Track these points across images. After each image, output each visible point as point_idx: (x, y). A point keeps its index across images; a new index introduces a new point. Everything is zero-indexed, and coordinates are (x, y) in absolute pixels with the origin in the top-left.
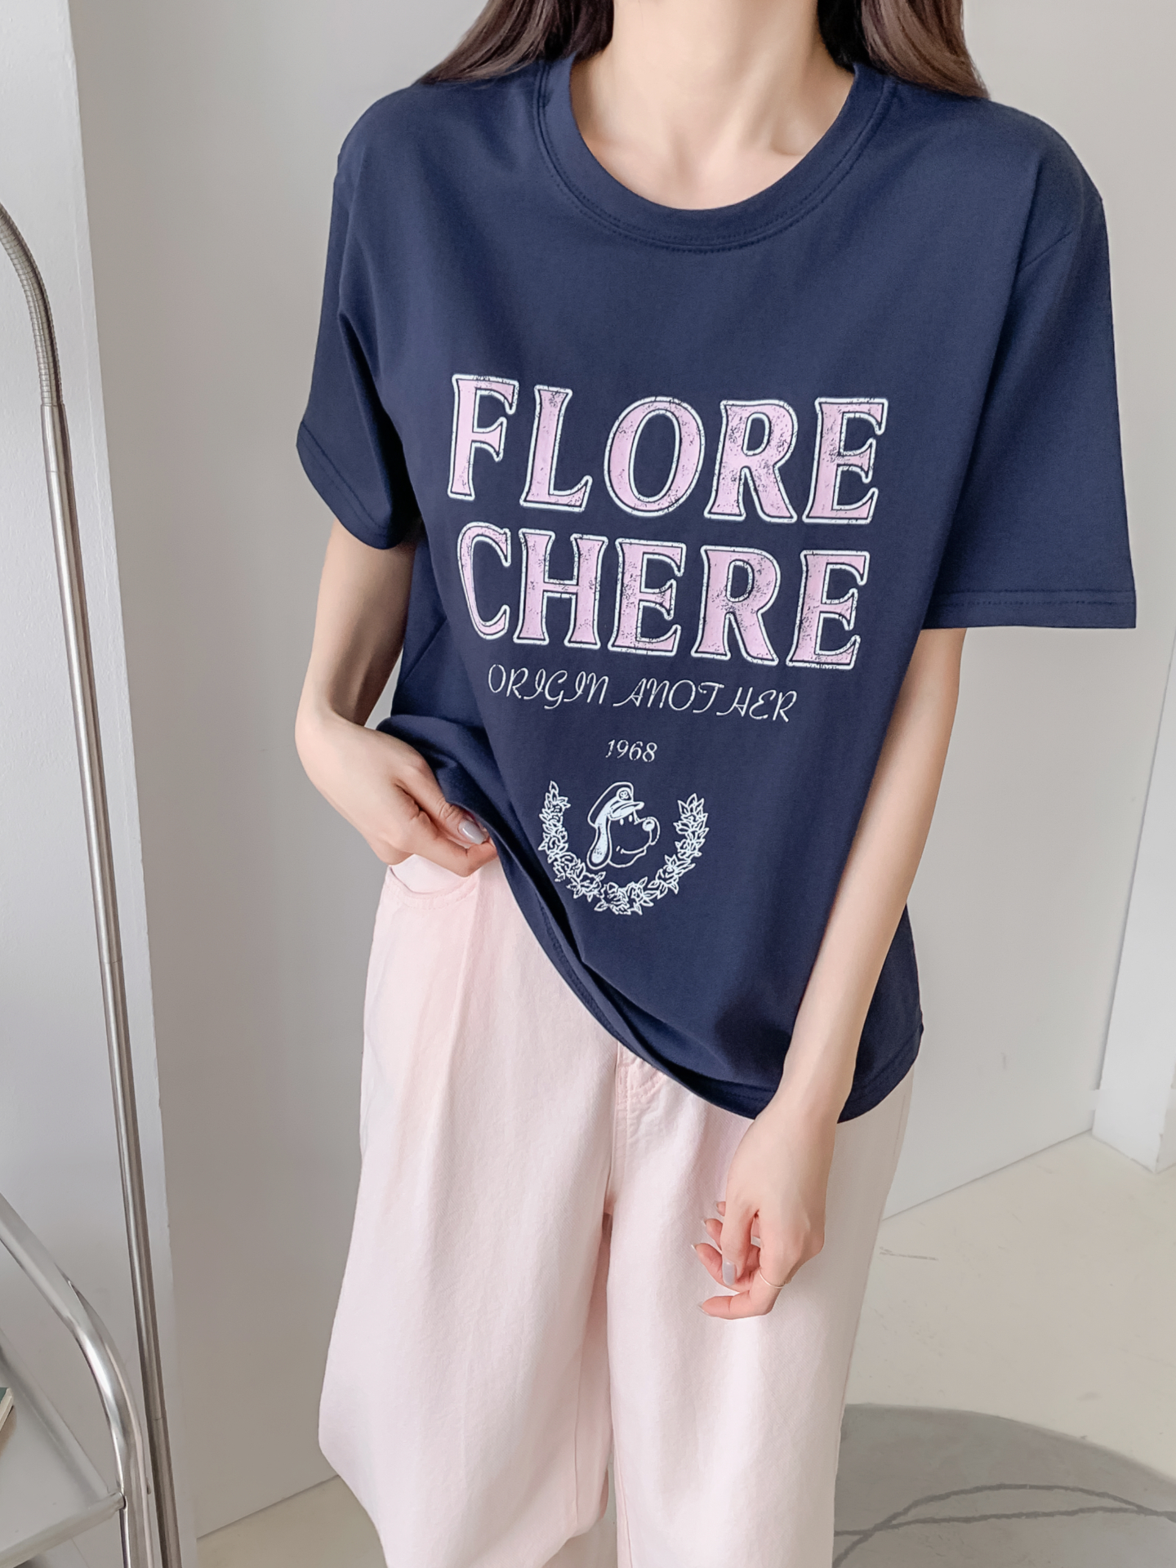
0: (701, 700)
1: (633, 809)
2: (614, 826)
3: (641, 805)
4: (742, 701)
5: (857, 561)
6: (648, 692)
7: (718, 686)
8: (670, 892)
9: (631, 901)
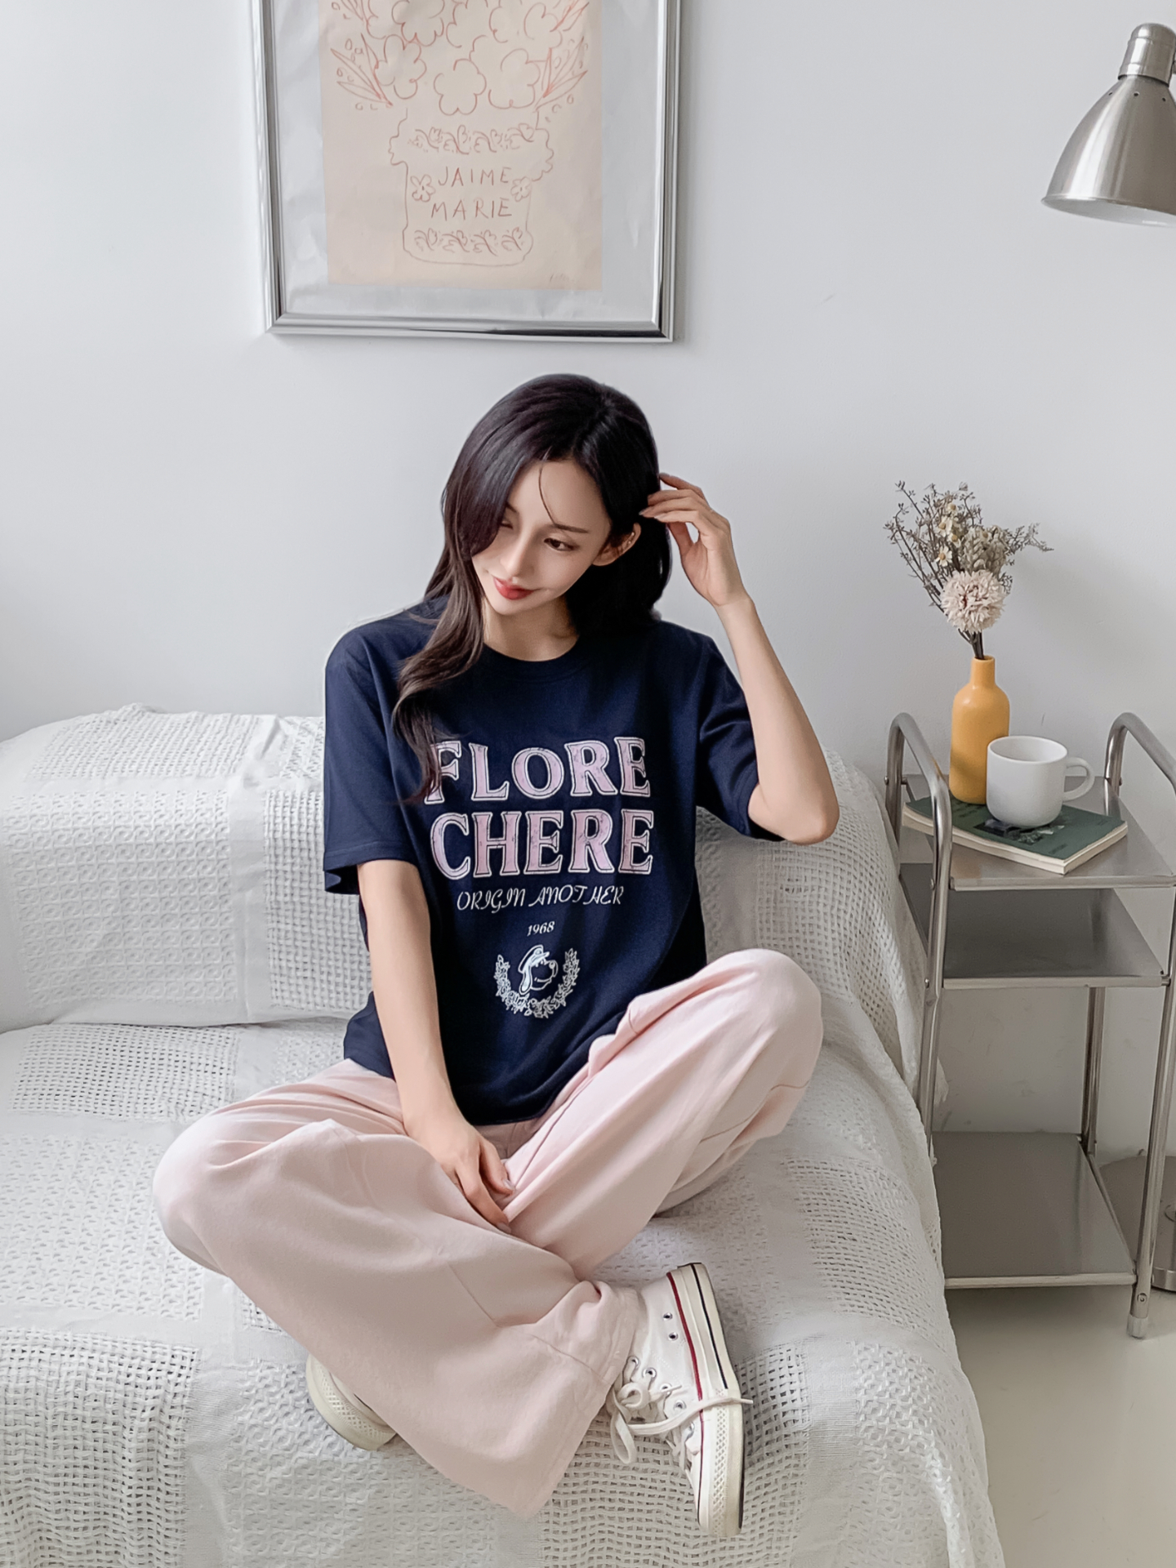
0: (576, 895)
1: (543, 958)
2: (534, 970)
3: (548, 954)
4: (597, 895)
5: (648, 816)
6: (547, 896)
7: (584, 888)
8: (561, 1005)
9: (543, 1010)
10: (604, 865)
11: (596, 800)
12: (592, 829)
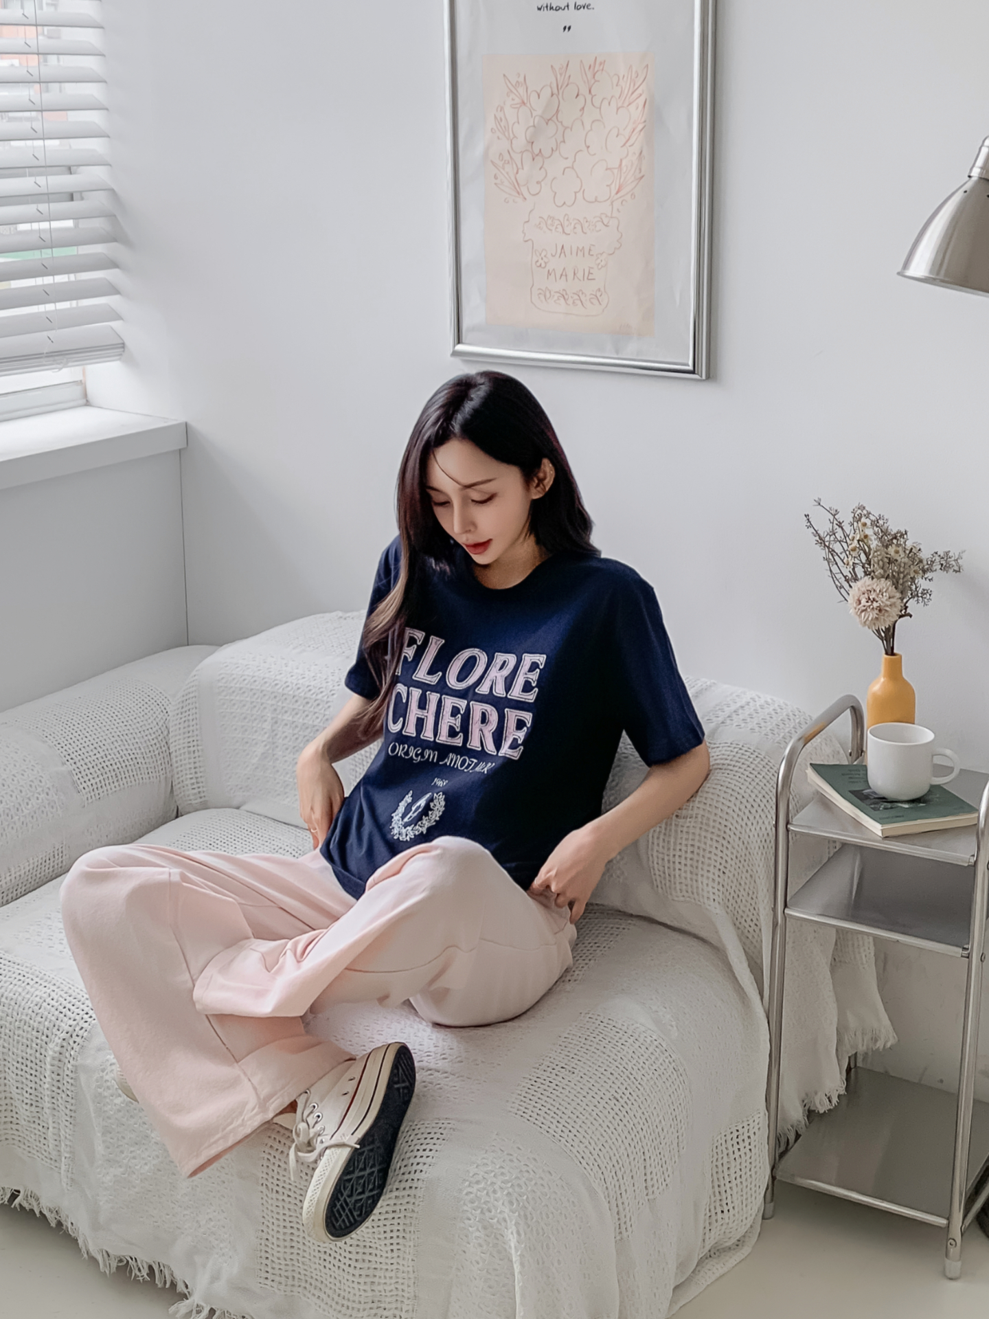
0: (469, 766)
5: (528, 717)
6: (452, 760)
7: (475, 761)
8: (422, 832)
9: (407, 835)
10: (490, 747)
11: (490, 699)
12: (484, 719)
